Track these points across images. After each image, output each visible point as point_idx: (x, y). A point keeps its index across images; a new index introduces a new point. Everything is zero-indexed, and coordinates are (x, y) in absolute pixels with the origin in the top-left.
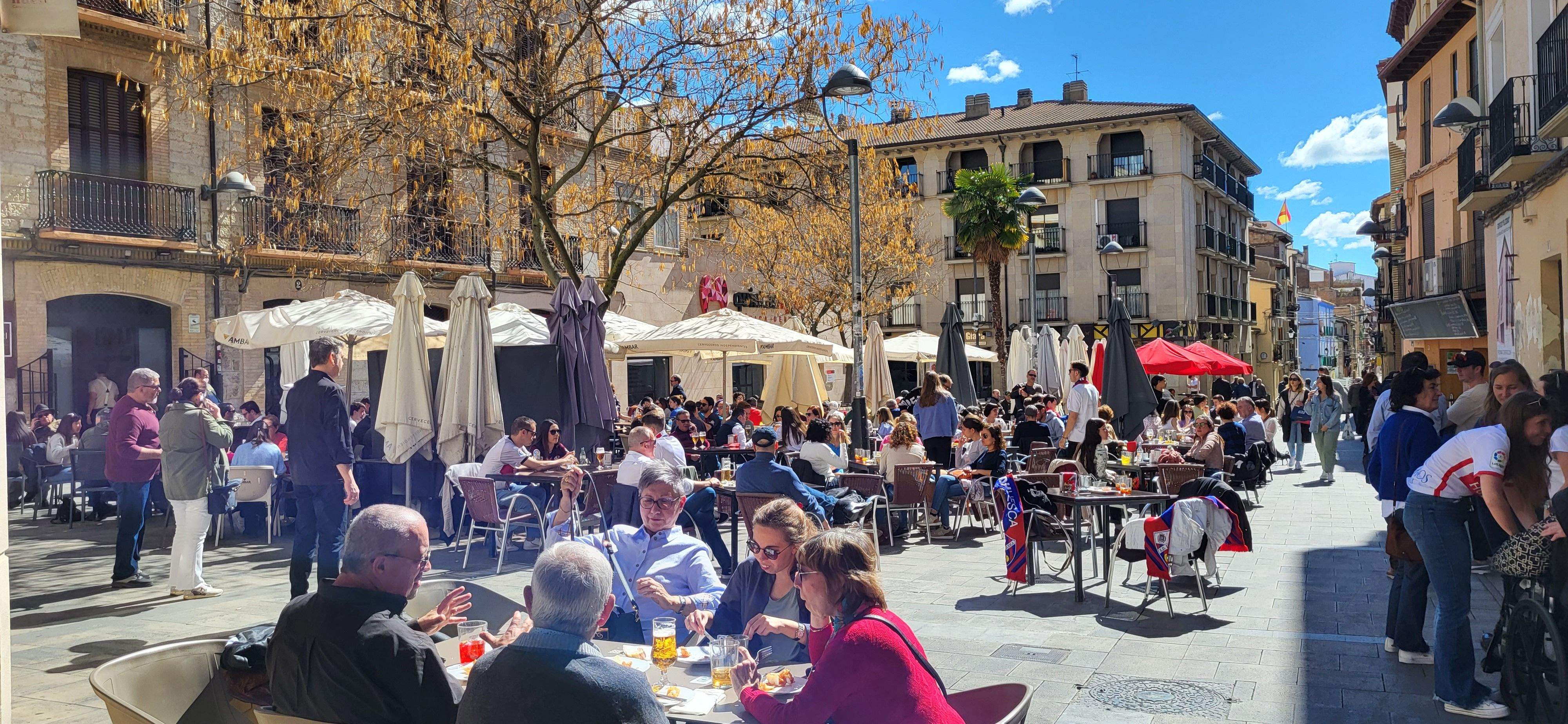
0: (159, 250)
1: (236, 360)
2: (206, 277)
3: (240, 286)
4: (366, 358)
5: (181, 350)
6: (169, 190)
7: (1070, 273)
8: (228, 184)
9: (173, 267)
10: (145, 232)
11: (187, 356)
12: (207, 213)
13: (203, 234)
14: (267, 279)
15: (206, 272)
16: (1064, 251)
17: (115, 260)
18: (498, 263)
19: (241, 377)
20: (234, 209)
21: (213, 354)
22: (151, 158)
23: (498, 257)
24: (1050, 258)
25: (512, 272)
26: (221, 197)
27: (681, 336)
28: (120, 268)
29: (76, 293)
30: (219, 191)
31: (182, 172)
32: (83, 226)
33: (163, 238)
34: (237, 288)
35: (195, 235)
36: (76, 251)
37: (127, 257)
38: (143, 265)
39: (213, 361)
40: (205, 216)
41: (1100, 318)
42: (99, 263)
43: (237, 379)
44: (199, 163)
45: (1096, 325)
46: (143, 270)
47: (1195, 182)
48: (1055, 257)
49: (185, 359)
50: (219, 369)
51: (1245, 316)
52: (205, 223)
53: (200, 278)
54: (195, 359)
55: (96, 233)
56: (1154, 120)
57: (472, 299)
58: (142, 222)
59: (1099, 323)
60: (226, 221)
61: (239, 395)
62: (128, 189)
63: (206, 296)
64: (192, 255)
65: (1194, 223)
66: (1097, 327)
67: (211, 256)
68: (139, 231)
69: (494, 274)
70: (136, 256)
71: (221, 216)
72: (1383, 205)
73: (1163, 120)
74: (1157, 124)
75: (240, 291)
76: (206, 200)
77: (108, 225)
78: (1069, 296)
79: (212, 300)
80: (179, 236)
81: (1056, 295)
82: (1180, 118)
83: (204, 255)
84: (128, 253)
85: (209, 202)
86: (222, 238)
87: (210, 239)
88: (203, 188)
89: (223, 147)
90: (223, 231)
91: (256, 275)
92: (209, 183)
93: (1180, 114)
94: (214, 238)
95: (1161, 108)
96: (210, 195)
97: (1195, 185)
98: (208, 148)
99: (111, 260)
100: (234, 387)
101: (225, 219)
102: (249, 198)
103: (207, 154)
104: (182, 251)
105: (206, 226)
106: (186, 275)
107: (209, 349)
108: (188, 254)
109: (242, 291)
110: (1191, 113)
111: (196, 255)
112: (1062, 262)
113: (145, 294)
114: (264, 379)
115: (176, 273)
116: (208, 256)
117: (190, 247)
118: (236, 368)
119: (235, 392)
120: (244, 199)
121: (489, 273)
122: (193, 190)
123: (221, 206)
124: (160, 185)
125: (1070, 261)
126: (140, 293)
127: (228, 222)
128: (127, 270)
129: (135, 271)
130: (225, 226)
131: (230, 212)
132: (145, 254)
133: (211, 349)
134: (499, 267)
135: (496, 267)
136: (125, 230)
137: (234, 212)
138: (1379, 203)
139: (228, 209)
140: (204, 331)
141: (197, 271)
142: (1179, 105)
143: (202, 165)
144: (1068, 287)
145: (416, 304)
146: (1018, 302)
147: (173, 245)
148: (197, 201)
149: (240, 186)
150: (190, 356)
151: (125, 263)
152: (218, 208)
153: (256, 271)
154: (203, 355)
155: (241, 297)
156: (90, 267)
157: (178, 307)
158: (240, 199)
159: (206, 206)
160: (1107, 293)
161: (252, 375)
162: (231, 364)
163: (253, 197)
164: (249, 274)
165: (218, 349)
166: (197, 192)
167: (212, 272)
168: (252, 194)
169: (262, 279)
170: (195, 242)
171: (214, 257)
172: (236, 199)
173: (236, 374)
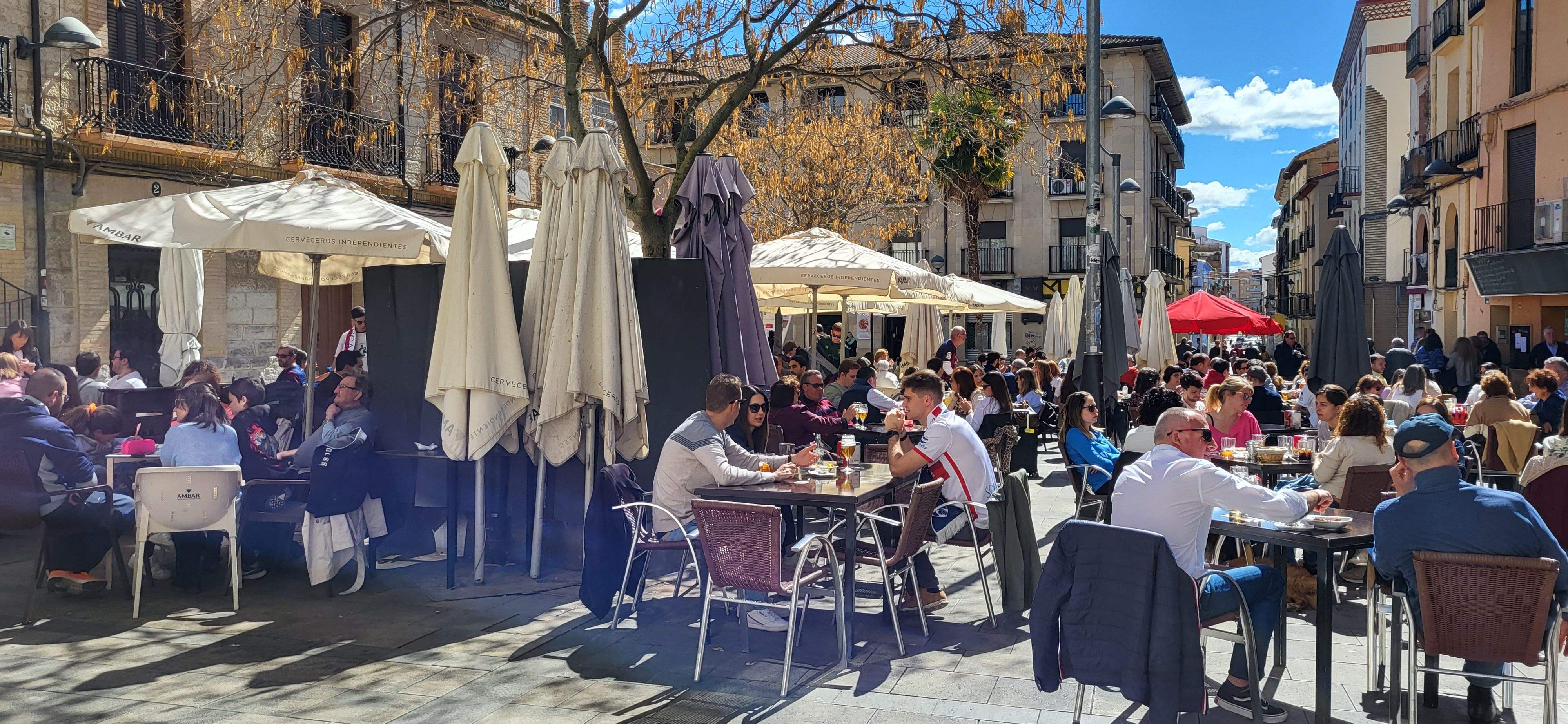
1: (68, 291)
2: (24, 169)
3: (73, 186)
7: (1018, 221)
8: (58, 33)
12: (25, 78)
13: (19, 107)
14: (113, 178)
15: (23, 162)
16: (1012, 196)
18: (413, 176)
19: (76, 315)
20: (66, 75)
21: (33, 282)
23: (414, 166)
24: (995, 204)
25: (430, 188)
26: (47, 55)
30: (45, 44)
34: (69, 186)
35: (10, 107)
39: (34, 292)
40: (23, 82)
41: (1051, 272)
43: (69, 318)
44: (14, 4)
45: (1047, 279)
47: (1152, 125)
48: (1002, 203)
50: (44, 304)
52: (23, 92)
53: (16, 170)
54: (8, 288)
56: (1116, 53)
59: (1050, 277)
60: (54, 91)
61: (73, 340)
63: (25, 198)
64: (4, 135)
65: (1149, 170)
66: (1046, 282)
67: (33, 140)
69: (410, 189)
71: (47, 84)
72: (1305, 162)
73: (1125, 54)
74: (1118, 57)
75: (74, 193)
76: (24, 58)
78: (1015, 247)
79: (32, 204)
81: (1002, 245)
82: (1145, 52)
83: (22, 138)
85: (28, 61)
86: (48, 115)
87: (29, 115)
88: (19, 40)
90: (48, 106)
91: (97, 172)
92: (27, 34)
93: (1145, 47)
94: (37, 113)
95: (1123, 41)
96: (30, 52)
97: (1151, 128)
100: (65, 329)
101: (51, 88)
102: (87, 60)
105: (24, 96)
107: (29, 275)
109: (77, 192)
110: (1156, 46)
111: (9, 137)
112: (1009, 208)
114: (108, 319)
116: (27, 139)
117: (3, 125)
118: (69, 301)
119: (67, 336)
120: (80, 61)
121: (404, 188)
122: (6, 40)
123: (46, 69)
125: (1018, 208)
127: (57, 93)
130: (53, 98)
131: (60, 79)
133: (31, 274)
134: (414, 181)
135: (412, 181)
137: (66, 80)
138: (1301, 159)
139: (56, 74)
140: (21, 249)
141: (12, 160)
142: (1136, 38)
143: (18, 7)
144: (1015, 237)
145: (496, 178)
146: (959, 252)
148: (11, 57)
149: (76, 38)
152: (42, 72)
153: (97, 166)
154: (20, 282)
155: (75, 201)
158: (73, 61)
159: (23, 68)
160: (1058, 244)
162: (61, 296)
163: (94, 59)
164: (87, 169)
165: (43, 273)
166: (13, 45)
167: (33, 163)
168: (92, 53)
169: (105, 177)
170: (10, 116)
171: (37, 142)
172: (67, 62)
173: (68, 310)
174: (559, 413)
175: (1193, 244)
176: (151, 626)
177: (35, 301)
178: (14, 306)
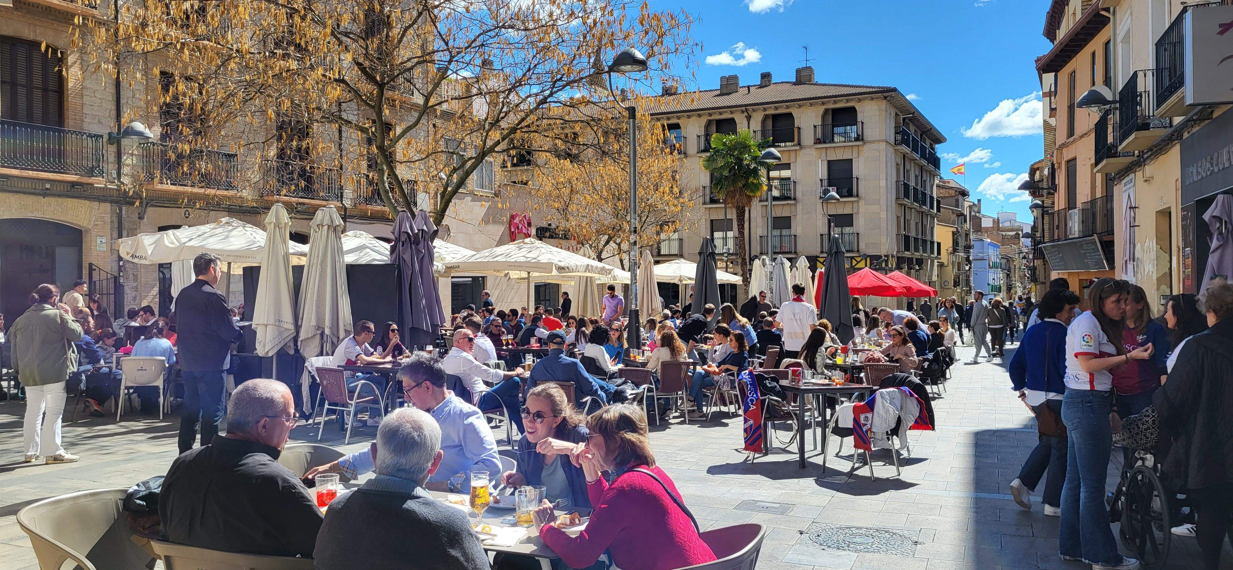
0: (73, 184)
1: (135, 273)
2: (112, 206)
3: (139, 214)
4: (242, 273)
5: (91, 265)
6: (82, 136)
7: (799, 217)
8: (130, 132)
9: (86, 198)
10: (62, 169)
11: (95, 270)
12: (113, 155)
13: (109, 171)
14: (162, 209)
15: (111, 202)
16: (795, 199)
17: (38, 191)
18: (349, 200)
19: (139, 287)
20: (136, 152)
21: (116, 268)
22: (68, 109)
23: (349, 194)
24: (784, 205)
25: (359, 207)
26: (125, 142)
27: (495, 259)
28: (42, 198)
29: (5, 218)
30: (123, 137)
31: (93, 121)
32: (11, 163)
33: (76, 174)
34: (137, 215)
35: (103, 173)
36: (5, 183)
37: (47, 189)
38: (60, 196)
39: (116, 274)
40: (112, 158)
41: (822, 252)
42: (24, 193)
43: (136, 289)
44: (107, 114)
45: (819, 257)
46: (60, 200)
47: (896, 148)
48: (788, 204)
49: (94, 272)
50: (121, 281)
51: (932, 252)
52: (111, 163)
53: (107, 207)
54: (102, 272)
55: (22, 169)
56: (866, 99)
57: (329, 227)
58: (60, 161)
59: (821, 256)
61: (137, 301)
62: (48, 134)
63: (112, 222)
64: (100, 188)
65: (894, 180)
66: (819, 259)
67: (116, 190)
68: (57, 168)
69: (346, 209)
70: (55, 189)
71: (125, 158)
72: (1038, 169)
73: (872, 99)
74: (867, 102)
75: (139, 218)
76: (112, 144)
77: (32, 163)
78: (798, 235)
79: (116, 225)
80: (91, 172)
81: (788, 233)
82: (885, 98)
83: (110, 189)
84: (48, 186)
85: (115, 146)
86: (125, 175)
87: (115, 176)
88: (110, 134)
89: (127, 102)
90: (125, 170)
91: (152, 206)
92: (116, 130)
93: (885, 94)
94: (119, 175)
95: (871, 90)
96: (116, 140)
97: (896, 150)
98: (115, 103)
99: (33, 191)
100: (133, 295)
101: (127, 160)
102: (147, 143)
103: (114, 108)
104: (92, 184)
105: (112, 165)
106: (96, 204)
108: (97, 188)
109: (141, 218)
110: (893, 94)
111: (103, 188)
112: (793, 208)
113: (62, 218)
114: (158, 289)
115: (87, 202)
116: (113, 189)
117: (99, 182)
118: (135, 280)
119: (134, 299)
120: (144, 144)
121: (342, 207)
122: (102, 136)
123: (125, 149)
124: (74, 132)
125: (799, 207)
126: (57, 218)
127: (130, 162)
128: (47, 199)
129: (53, 200)
130: (128, 165)
131: (132, 154)
132: (62, 187)
133: (115, 264)
134: (350, 203)
135: (348, 203)
136: (46, 167)
137: (136, 155)
138: (1035, 167)
139: (130, 152)
140: (109, 250)
141: (105, 201)
142: (884, 88)
143: (110, 116)
144: (797, 228)
145: (283, 229)
146: (758, 238)
147: (85, 180)
148: (105, 144)
149: (140, 134)
150: (97, 269)
151: (45, 193)
152: (122, 151)
153: (152, 203)
154: (108, 268)
155: (140, 223)
156: (17, 196)
157: (88, 231)
158: (140, 144)
159: (113, 149)
160: (827, 232)
161: (148, 286)
162: (131, 277)
163: (151, 143)
164: (147, 205)
165: (121, 263)
166: (106, 138)
167: (117, 202)
168: (150, 140)
169: (157, 208)
170: (103, 178)
171: (119, 190)
172: (137, 144)
173: (135, 284)
174: (310, 336)
176: (123, 424)
177: (116, 279)
178: (105, 282)
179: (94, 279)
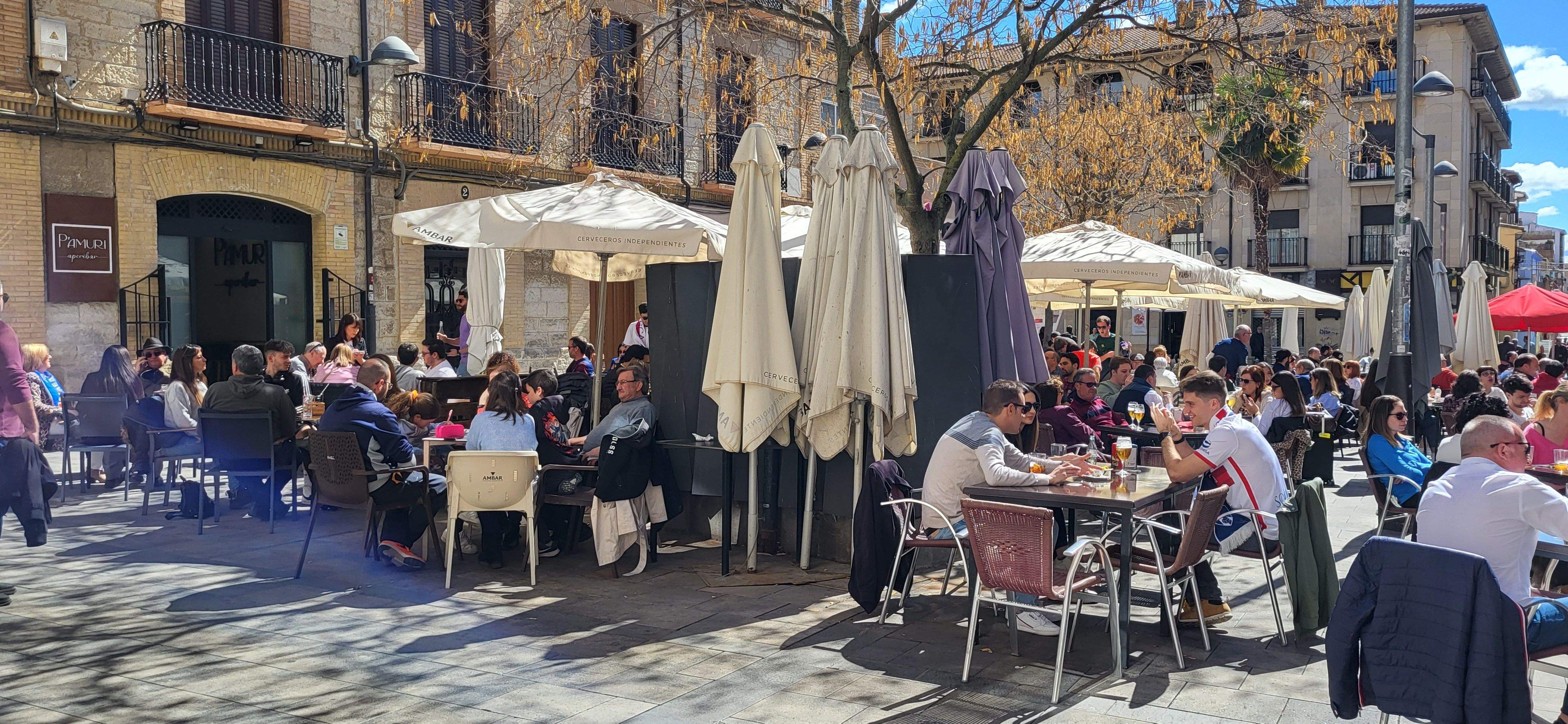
0: (298, 138)
1: (391, 286)
2: (355, 176)
3: (395, 190)
5: (325, 272)
6: (311, 57)
7: (1313, 210)
8: (384, 52)
9: (317, 162)
10: (282, 111)
11: (332, 280)
12: (356, 93)
13: (351, 120)
14: (428, 183)
15: (355, 170)
16: (1306, 182)
17: (244, 149)
18: (691, 175)
19: (397, 309)
20: (390, 90)
21: (363, 278)
22: (288, 15)
23: (692, 165)
24: (1287, 192)
25: (707, 187)
26: (374, 71)
28: (250, 160)
29: (195, 192)
30: (373, 62)
31: (326, 36)
32: (204, 99)
33: (303, 122)
34: (392, 192)
35: (343, 120)
36: (194, 134)
37: (258, 146)
38: (277, 158)
39: (363, 287)
40: (354, 97)
41: (1350, 263)
42: (224, 151)
43: (391, 312)
44: (347, 25)
45: (1345, 271)
46: (279, 165)
47: (1472, 101)
48: (1296, 190)
49: (330, 283)
50: (371, 299)
51: (1502, 266)
52: (353, 106)
53: (348, 177)
54: (342, 284)
55: (220, 110)
56: (1431, 24)
58: (278, 100)
59: (1349, 269)
60: (379, 105)
61: (394, 332)
62: (260, 52)
63: (356, 203)
64: (338, 146)
65: (1469, 152)
66: (1344, 274)
67: (363, 150)
68: (273, 110)
69: (688, 188)
70: (270, 146)
71: (374, 98)
73: (1443, 24)
74: (1435, 28)
75: (396, 198)
76: (354, 75)
77: (235, 101)
78: (1310, 237)
79: (362, 208)
80: (325, 120)
81: (1294, 235)
82: (1465, 21)
83: (353, 148)
84: (259, 141)
85: (359, 78)
86: (374, 127)
87: (359, 127)
88: (351, 58)
89: (376, 7)
90: (375, 119)
91: (415, 178)
92: (357, 53)
93: (1466, 16)
94: (365, 125)
95: (1429, 11)
96: (360, 70)
97: (1471, 104)
98: (357, 7)
99: (237, 148)
100: (388, 322)
101: (377, 102)
102: (407, 75)
103: (356, 15)
104: (326, 141)
105: (355, 109)
106: (332, 172)
107: (359, 272)
108: (333, 146)
109: (398, 197)
110: (1479, 15)
111: (343, 147)
112: (1303, 196)
113: (281, 195)
114: (424, 312)
115: (318, 170)
116: (357, 149)
117: (337, 136)
118: (391, 297)
119: (390, 328)
120: (402, 76)
121: (683, 187)
122: (340, 60)
123: (373, 85)
124: (299, 51)
125: (1313, 195)
126: (274, 195)
127: (382, 107)
128: (259, 163)
129: (267, 165)
130: (378, 111)
131: (384, 93)
132: (281, 143)
133: (361, 272)
134: (692, 180)
135: (690, 180)
136: (257, 108)
137: (390, 94)
139: (382, 89)
140: (353, 248)
141: (345, 168)
142: (1455, 7)
143: (350, 30)
144: (1310, 226)
146: (1245, 243)
147: (316, 131)
148: (344, 75)
149: (399, 55)
150: (335, 279)
151: (256, 153)
152: (370, 88)
153: (415, 173)
154: (351, 280)
155: (397, 205)
156: (212, 156)
157: (320, 216)
158: (396, 76)
159: (354, 83)
160: (1359, 233)
161: (410, 307)
162: (385, 292)
163: (413, 74)
164: (407, 176)
165: (371, 270)
166: (346, 62)
167: (363, 171)
168: (412, 69)
169: (422, 182)
170: (343, 129)
171: (365, 151)
172: (391, 77)
173: (391, 304)
175: (1519, 232)
177: (364, 295)
178: (347, 300)
179: (330, 296)
